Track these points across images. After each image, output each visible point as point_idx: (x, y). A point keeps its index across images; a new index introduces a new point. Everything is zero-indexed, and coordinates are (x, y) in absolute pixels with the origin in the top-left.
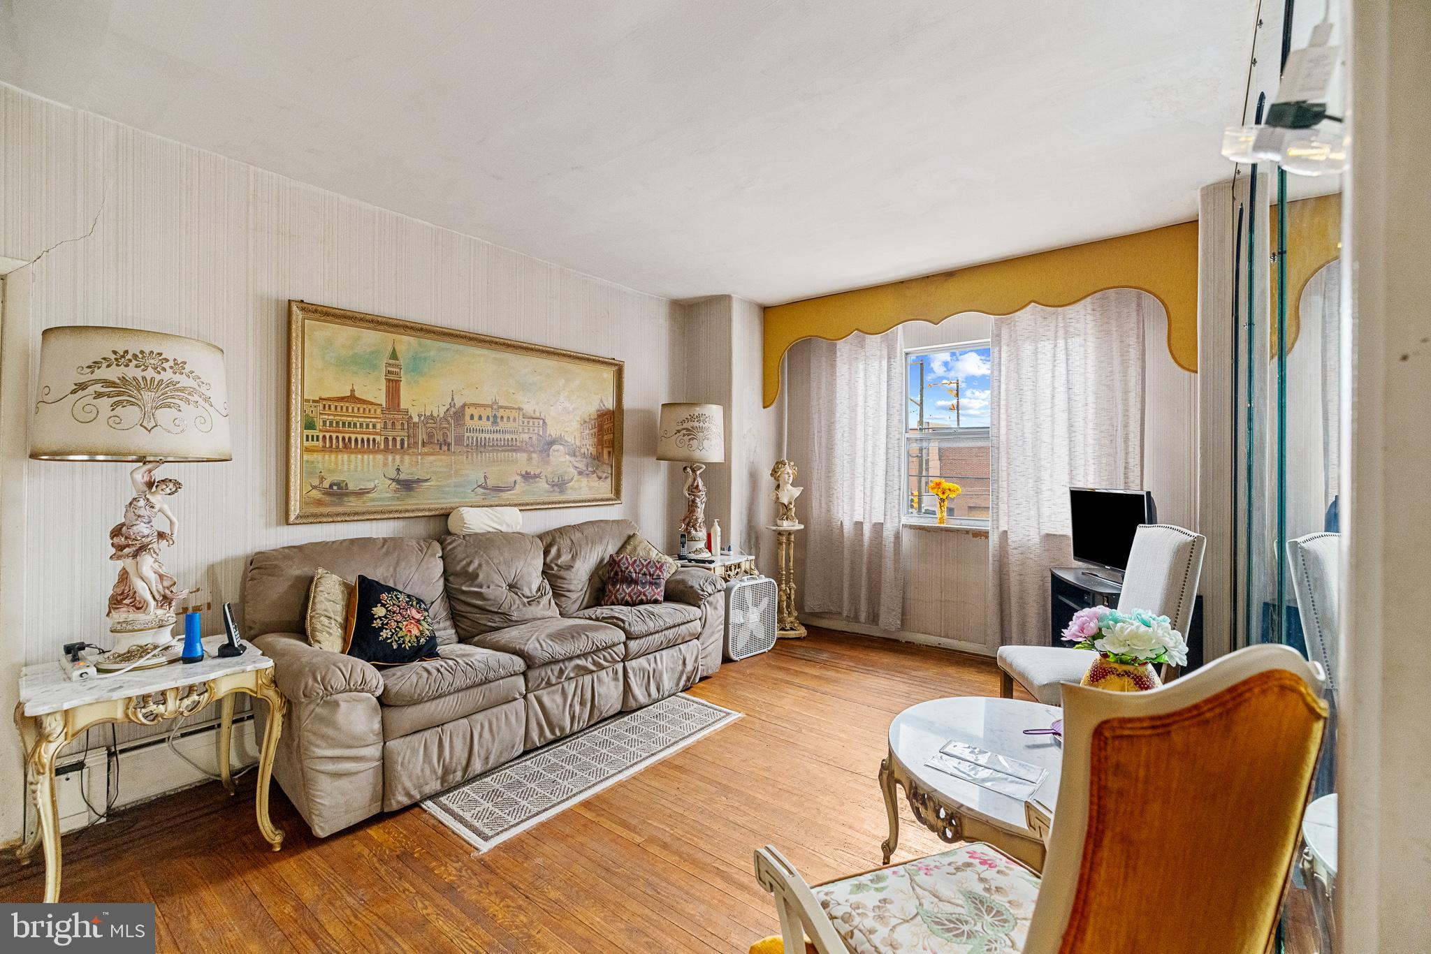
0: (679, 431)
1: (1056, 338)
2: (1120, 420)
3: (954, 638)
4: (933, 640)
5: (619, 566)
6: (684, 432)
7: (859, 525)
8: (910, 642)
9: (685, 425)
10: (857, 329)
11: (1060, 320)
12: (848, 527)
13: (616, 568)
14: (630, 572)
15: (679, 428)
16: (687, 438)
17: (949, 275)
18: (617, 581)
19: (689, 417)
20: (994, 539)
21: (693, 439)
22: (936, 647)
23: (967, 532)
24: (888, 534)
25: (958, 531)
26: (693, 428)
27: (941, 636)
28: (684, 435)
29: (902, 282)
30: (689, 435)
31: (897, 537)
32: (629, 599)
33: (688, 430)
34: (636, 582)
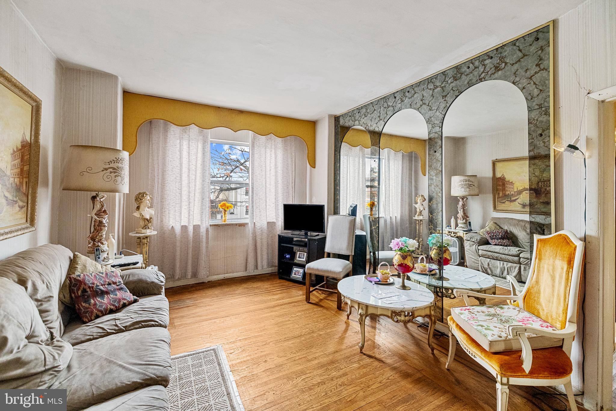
0: (106, 169)
1: (271, 148)
2: (291, 181)
3: (230, 273)
4: (221, 277)
5: (85, 284)
6: (111, 170)
7: (184, 228)
8: (210, 281)
9: (112, 165)
10: (194, 124)
11: (273, 142)
12: (178, 230)
13: (83, 286)
14: (97, 286)
15: (107, 167)
16: (113, 175)
17: (241, 112)
18: (89, 297)
19: (115, 159)
20: (250, 226)
21: (118, 176)
22: (223, 279)
23: (236, 225)
24: (203, 230)
25: (232, 225)
26: (118, 167)
27: (224, 274)
28: (111, 172)
29: (219, 108)
30: (115, 172)
31: (207, 230)
32: (112, 307)
33: (114, 169)
34: (107, 293)
